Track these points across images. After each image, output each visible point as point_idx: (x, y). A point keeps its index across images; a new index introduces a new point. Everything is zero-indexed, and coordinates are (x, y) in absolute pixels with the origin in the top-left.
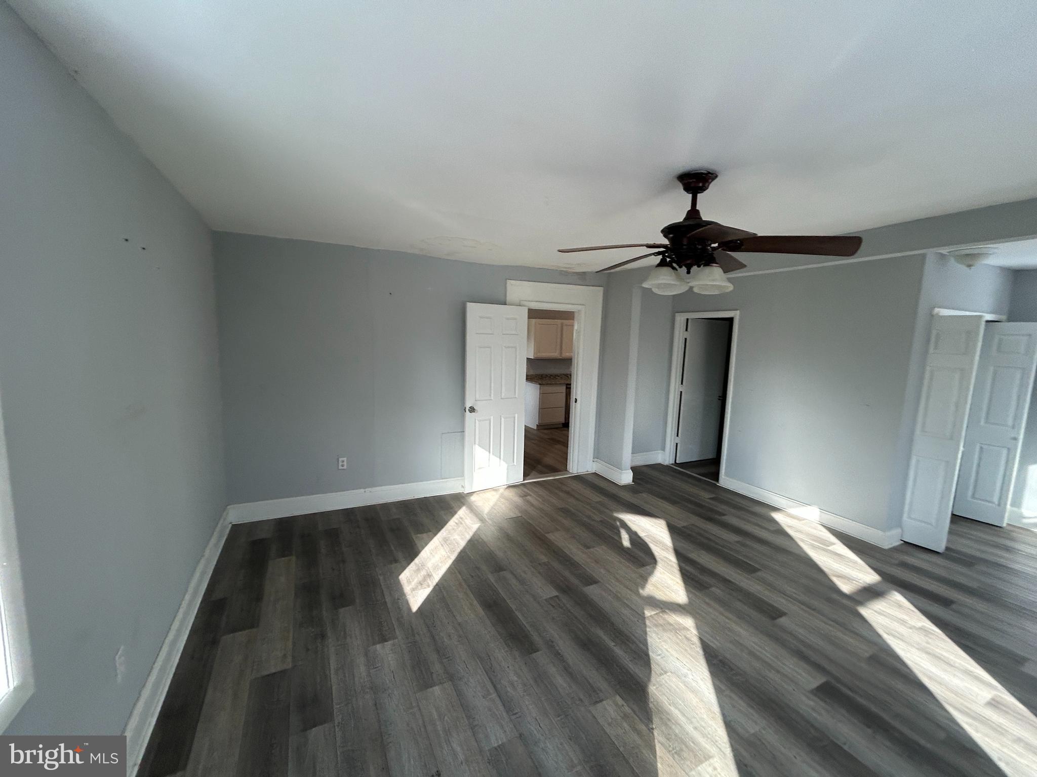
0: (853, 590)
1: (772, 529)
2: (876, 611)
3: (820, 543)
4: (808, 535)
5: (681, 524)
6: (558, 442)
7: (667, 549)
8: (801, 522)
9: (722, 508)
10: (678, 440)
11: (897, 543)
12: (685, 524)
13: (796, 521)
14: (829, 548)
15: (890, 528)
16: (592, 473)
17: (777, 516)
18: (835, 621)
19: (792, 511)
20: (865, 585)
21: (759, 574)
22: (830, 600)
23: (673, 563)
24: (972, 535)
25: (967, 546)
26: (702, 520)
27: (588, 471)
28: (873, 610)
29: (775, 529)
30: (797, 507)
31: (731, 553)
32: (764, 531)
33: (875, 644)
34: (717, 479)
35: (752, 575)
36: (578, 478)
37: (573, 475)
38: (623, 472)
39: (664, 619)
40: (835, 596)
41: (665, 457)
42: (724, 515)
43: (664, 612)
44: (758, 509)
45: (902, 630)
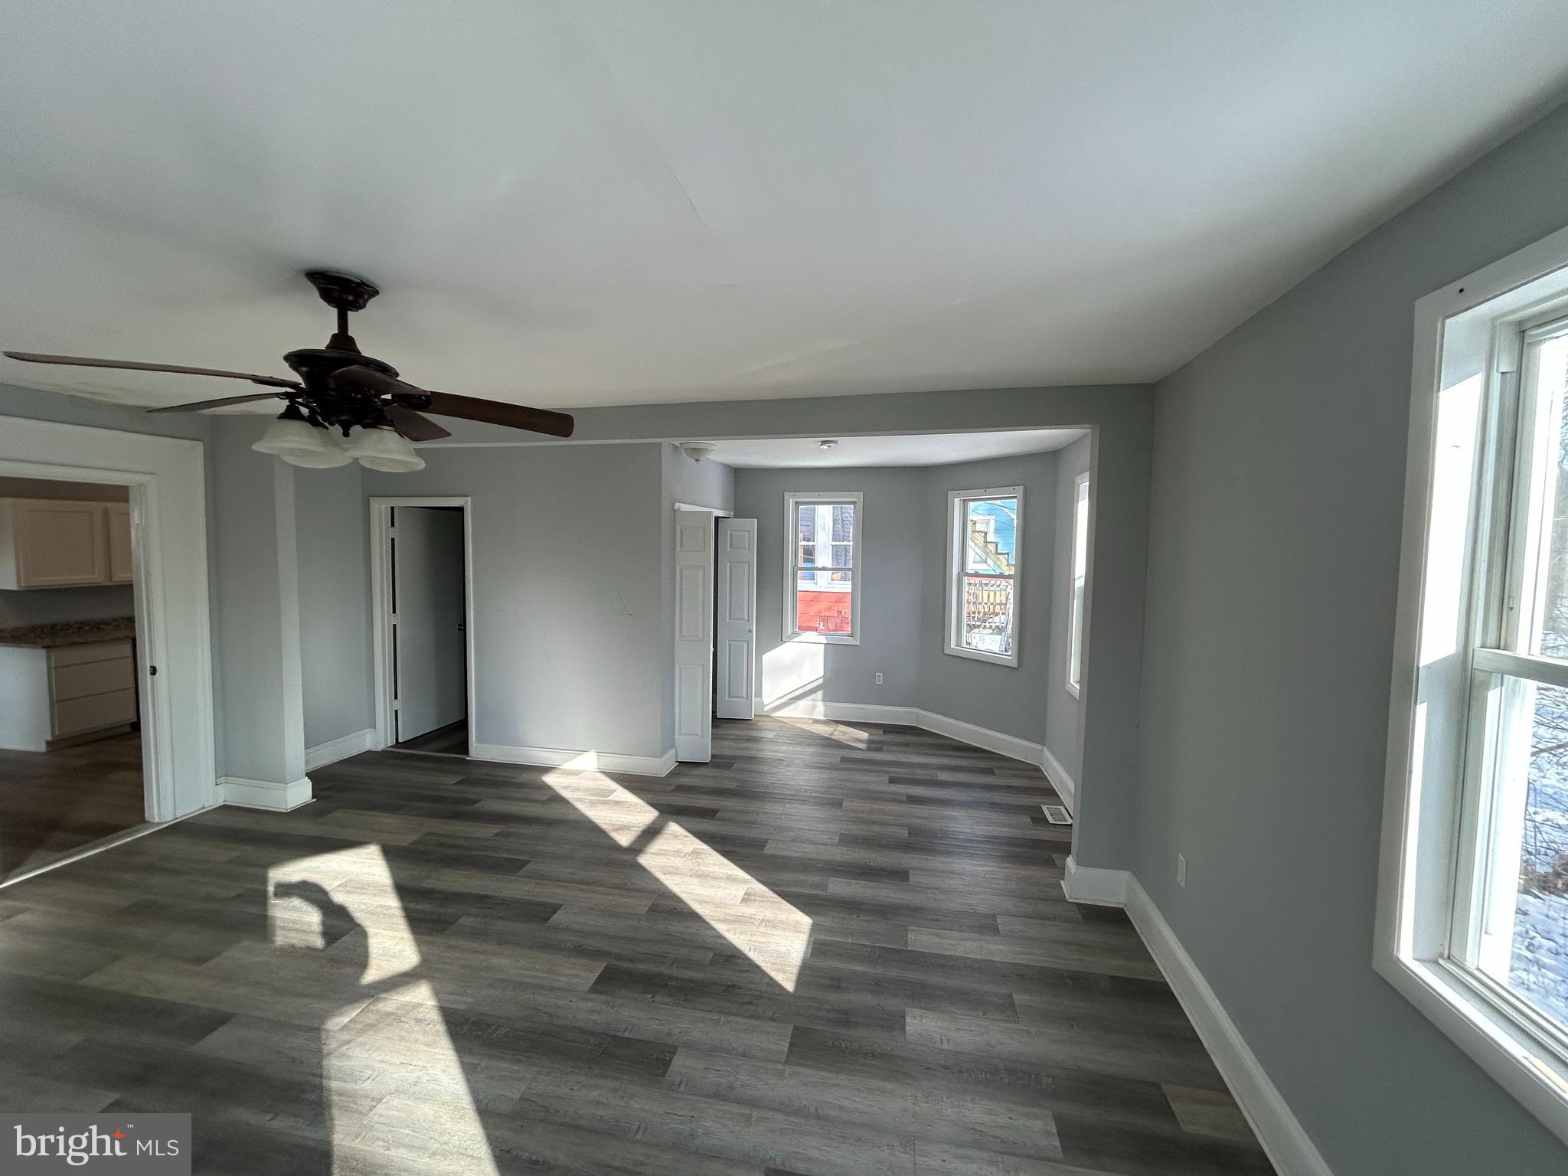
0: (633, 839)
1: (544, 799)
2: (654, 854)
3: (601, 796)
4: (587, 790)
5: (406, 840)
6: (117, 766)
7: (383, 891)
8: (579, 776)
9: (472, 792)
10: (397, 705)
11: (672, 765)
12: (414, 838)
13: (573, 777)
14: (609, 798)
15: (663, 753)
16: (215, 809)
17: (549, 779)
18: (615, 887)
19: (568, 766)
20: (644, 827)
21: (528, 867)
22: (610, 863)
23: (394, 910)
24: (730, 735)
25: (728, 748)
26: (442, 821)
27: (204, 808)
28: (651, 853)
29: (548, 797)
30: (573, 758)
31: (489, 854)
32: (533, 805)
33: (653, 892)
34: (466, 752)
35: (520, 873)
36: (180, 829)
37: (166, 825)
38: (288, 785)
39: (378, 1012)
40: (615, 855)
41: (377, 738)
42: (477, 801)
43: (378, 1000)
44: (525, 777)
45: (677, 862)
